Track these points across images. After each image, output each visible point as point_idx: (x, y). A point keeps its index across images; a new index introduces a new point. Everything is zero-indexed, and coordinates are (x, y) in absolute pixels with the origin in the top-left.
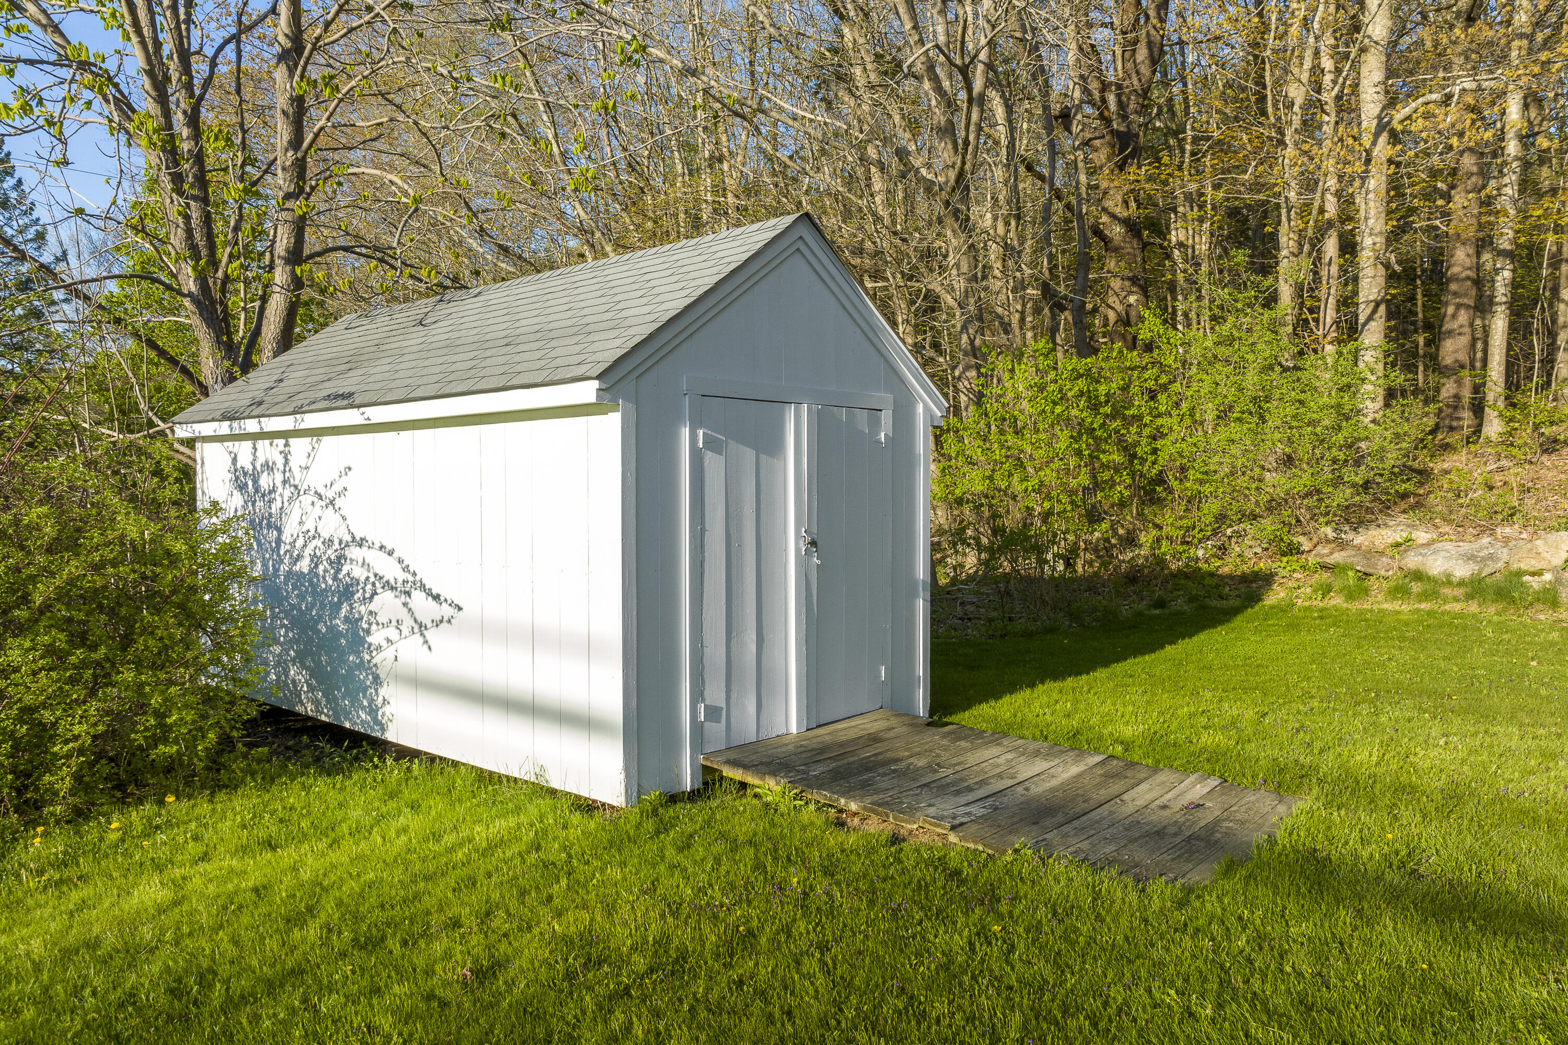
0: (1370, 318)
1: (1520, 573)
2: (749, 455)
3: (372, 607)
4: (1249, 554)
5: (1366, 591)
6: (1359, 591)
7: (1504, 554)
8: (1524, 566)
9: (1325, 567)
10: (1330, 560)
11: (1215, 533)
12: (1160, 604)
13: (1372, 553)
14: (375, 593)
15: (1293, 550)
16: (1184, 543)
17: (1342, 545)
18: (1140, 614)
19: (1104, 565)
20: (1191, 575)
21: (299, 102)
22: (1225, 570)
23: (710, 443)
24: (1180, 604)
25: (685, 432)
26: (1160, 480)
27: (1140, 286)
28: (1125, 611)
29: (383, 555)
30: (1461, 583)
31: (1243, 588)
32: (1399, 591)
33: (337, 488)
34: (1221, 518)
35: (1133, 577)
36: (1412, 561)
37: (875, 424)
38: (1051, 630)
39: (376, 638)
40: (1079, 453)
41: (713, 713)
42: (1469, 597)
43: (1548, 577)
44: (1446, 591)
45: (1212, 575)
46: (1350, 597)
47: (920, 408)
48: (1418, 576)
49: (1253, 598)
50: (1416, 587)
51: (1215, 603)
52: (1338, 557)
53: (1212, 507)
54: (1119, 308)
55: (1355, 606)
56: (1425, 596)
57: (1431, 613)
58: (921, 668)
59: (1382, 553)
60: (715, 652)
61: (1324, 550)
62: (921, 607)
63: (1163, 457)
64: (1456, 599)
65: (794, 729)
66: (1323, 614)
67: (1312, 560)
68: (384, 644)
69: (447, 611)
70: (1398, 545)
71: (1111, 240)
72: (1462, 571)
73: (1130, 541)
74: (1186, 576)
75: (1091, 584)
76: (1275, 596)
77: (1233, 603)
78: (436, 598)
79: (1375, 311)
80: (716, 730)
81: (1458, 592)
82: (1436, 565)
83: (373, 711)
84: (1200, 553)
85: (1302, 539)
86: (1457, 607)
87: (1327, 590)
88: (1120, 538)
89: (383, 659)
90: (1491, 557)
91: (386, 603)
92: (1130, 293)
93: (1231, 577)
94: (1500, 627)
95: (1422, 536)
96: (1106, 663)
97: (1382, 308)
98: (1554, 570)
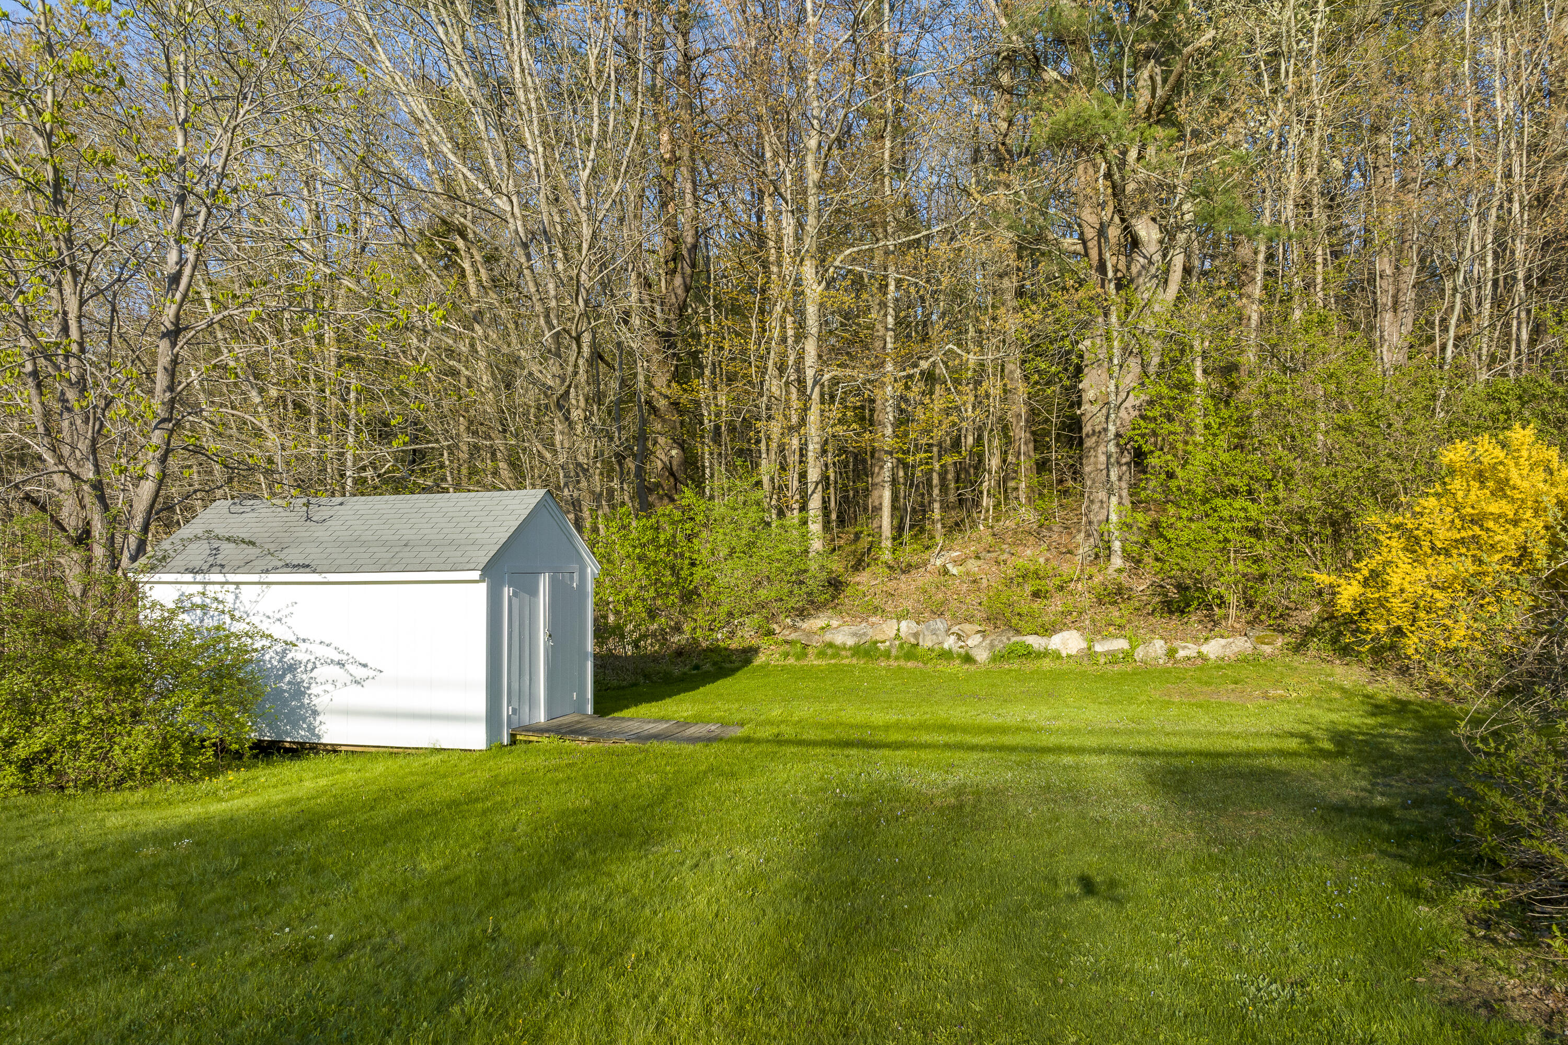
0: (813, 492)
1: (876, 642)
2: (527, 597)
3: (312, 675)
4: (747, 636)
5: (806, 655)
6: (803, 655)
7: (870, 632)
8: (878, 638)
9: (787, 642)
10: (789, 638)
11: (728, 623)
12: (697, 667)
13: (810, 634)
14: (314, 668)
15: (770, 633)
16: (711, 630)
17: (795, 628)
18: (685, 674)
19: (662, 645)
20: (714, 650)
21: (175, 361)
22: (733, 646)
23: (515, 594)
24: (707, 667)
25: (506, 589)
26: (695, 592)
27: (679, 444)
28: (676, 672)
29: (323, 647)
30: (850, 648)
31: (743, 656)
32: (822, 654)
33: (287, 612)
34: (730, 614)
35: (680, 653)
36: (828, 637)
37: (572, 579)
38: (635, 685)
39: (314, 690)
40: (648, 577)
41: (514, 710)
42: (853, 656)
43: (888, 643)
44: (843, 653)
45: (726, 649)
46: (798, 659)
47: (589, 570)
48: (831, 645)
49: (748, 662)
50: (829, 651)
51: (728, 665)
52: (793, 636)
53: (725, 609)
54: (665, 459)
55: (799, 664)
56: (834, 656)
57: (835, 665)
58: (589, 695)
59: (815, 633)
60: (515, 686)
61: (786, 632)
62: (590, 665)
63: (697, 578)
64: (847, 657)
65: (542, 720)
66: (783, 669)
67: (780, 638)
68: (322, 693)
69: (371, 673)
70: (823, 628)
71: (659, 410)
72: (850, 642)
73: (678, 629)
74: (711, 650)
75: (655, 658)
76: (760, 660)
77: (737, 664)
78: (365, 666)
79: (816, 488)
80: (515, 718)
81: (849, 653)
82: (839, 639)
83: (311, 729)
84: (719, 636)
85: (775, 626)
86: (847, 661)
87: (786, 655)
88: (671, 627)
89: (320, 702)
90: (864, 634)
91: (322, 672)
92: (673, 448)
93: (737, 650)
94: (863, 670)
95: (835, 623)
96: (670, 696)
97: (820, 486)
98: (890, 640)
